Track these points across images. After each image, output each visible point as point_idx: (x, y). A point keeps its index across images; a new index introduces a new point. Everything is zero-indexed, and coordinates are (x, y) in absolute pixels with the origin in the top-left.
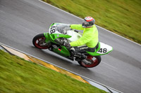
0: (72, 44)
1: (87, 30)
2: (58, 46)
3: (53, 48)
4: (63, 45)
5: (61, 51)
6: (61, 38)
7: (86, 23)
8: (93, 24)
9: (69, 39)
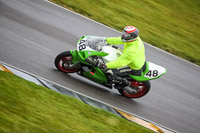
0: (109, 65)
1: (128, 46)
2: (90, 67)
3: (82, 71)
4: (96, 66)
5: (95, 75)
6: (94, 57)
7: (126, 35)
8: (135, 36)
9: (106, 58)
